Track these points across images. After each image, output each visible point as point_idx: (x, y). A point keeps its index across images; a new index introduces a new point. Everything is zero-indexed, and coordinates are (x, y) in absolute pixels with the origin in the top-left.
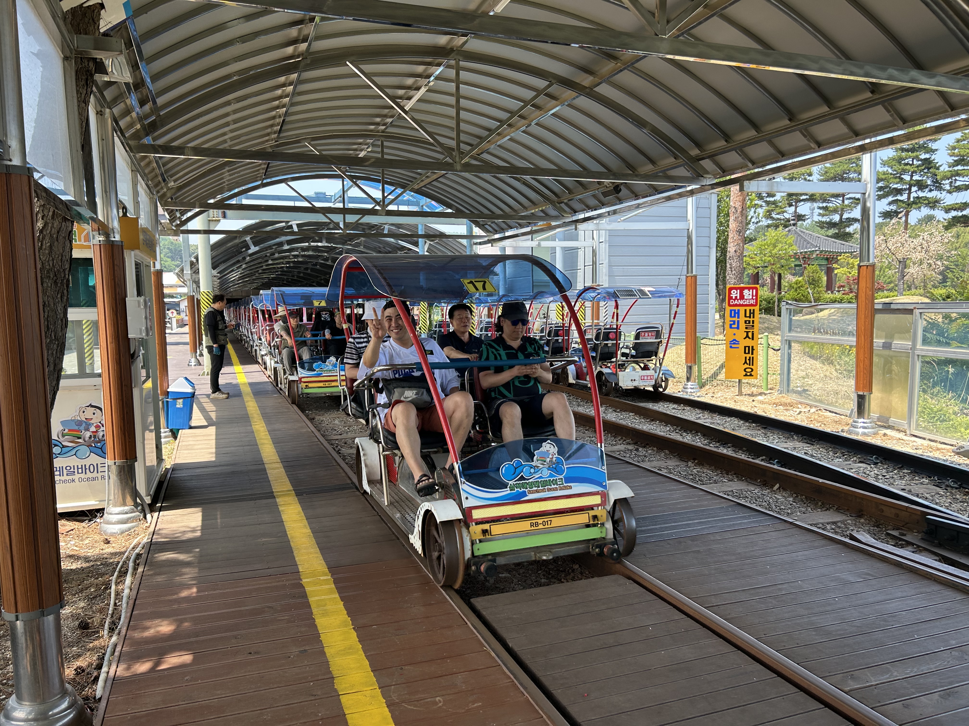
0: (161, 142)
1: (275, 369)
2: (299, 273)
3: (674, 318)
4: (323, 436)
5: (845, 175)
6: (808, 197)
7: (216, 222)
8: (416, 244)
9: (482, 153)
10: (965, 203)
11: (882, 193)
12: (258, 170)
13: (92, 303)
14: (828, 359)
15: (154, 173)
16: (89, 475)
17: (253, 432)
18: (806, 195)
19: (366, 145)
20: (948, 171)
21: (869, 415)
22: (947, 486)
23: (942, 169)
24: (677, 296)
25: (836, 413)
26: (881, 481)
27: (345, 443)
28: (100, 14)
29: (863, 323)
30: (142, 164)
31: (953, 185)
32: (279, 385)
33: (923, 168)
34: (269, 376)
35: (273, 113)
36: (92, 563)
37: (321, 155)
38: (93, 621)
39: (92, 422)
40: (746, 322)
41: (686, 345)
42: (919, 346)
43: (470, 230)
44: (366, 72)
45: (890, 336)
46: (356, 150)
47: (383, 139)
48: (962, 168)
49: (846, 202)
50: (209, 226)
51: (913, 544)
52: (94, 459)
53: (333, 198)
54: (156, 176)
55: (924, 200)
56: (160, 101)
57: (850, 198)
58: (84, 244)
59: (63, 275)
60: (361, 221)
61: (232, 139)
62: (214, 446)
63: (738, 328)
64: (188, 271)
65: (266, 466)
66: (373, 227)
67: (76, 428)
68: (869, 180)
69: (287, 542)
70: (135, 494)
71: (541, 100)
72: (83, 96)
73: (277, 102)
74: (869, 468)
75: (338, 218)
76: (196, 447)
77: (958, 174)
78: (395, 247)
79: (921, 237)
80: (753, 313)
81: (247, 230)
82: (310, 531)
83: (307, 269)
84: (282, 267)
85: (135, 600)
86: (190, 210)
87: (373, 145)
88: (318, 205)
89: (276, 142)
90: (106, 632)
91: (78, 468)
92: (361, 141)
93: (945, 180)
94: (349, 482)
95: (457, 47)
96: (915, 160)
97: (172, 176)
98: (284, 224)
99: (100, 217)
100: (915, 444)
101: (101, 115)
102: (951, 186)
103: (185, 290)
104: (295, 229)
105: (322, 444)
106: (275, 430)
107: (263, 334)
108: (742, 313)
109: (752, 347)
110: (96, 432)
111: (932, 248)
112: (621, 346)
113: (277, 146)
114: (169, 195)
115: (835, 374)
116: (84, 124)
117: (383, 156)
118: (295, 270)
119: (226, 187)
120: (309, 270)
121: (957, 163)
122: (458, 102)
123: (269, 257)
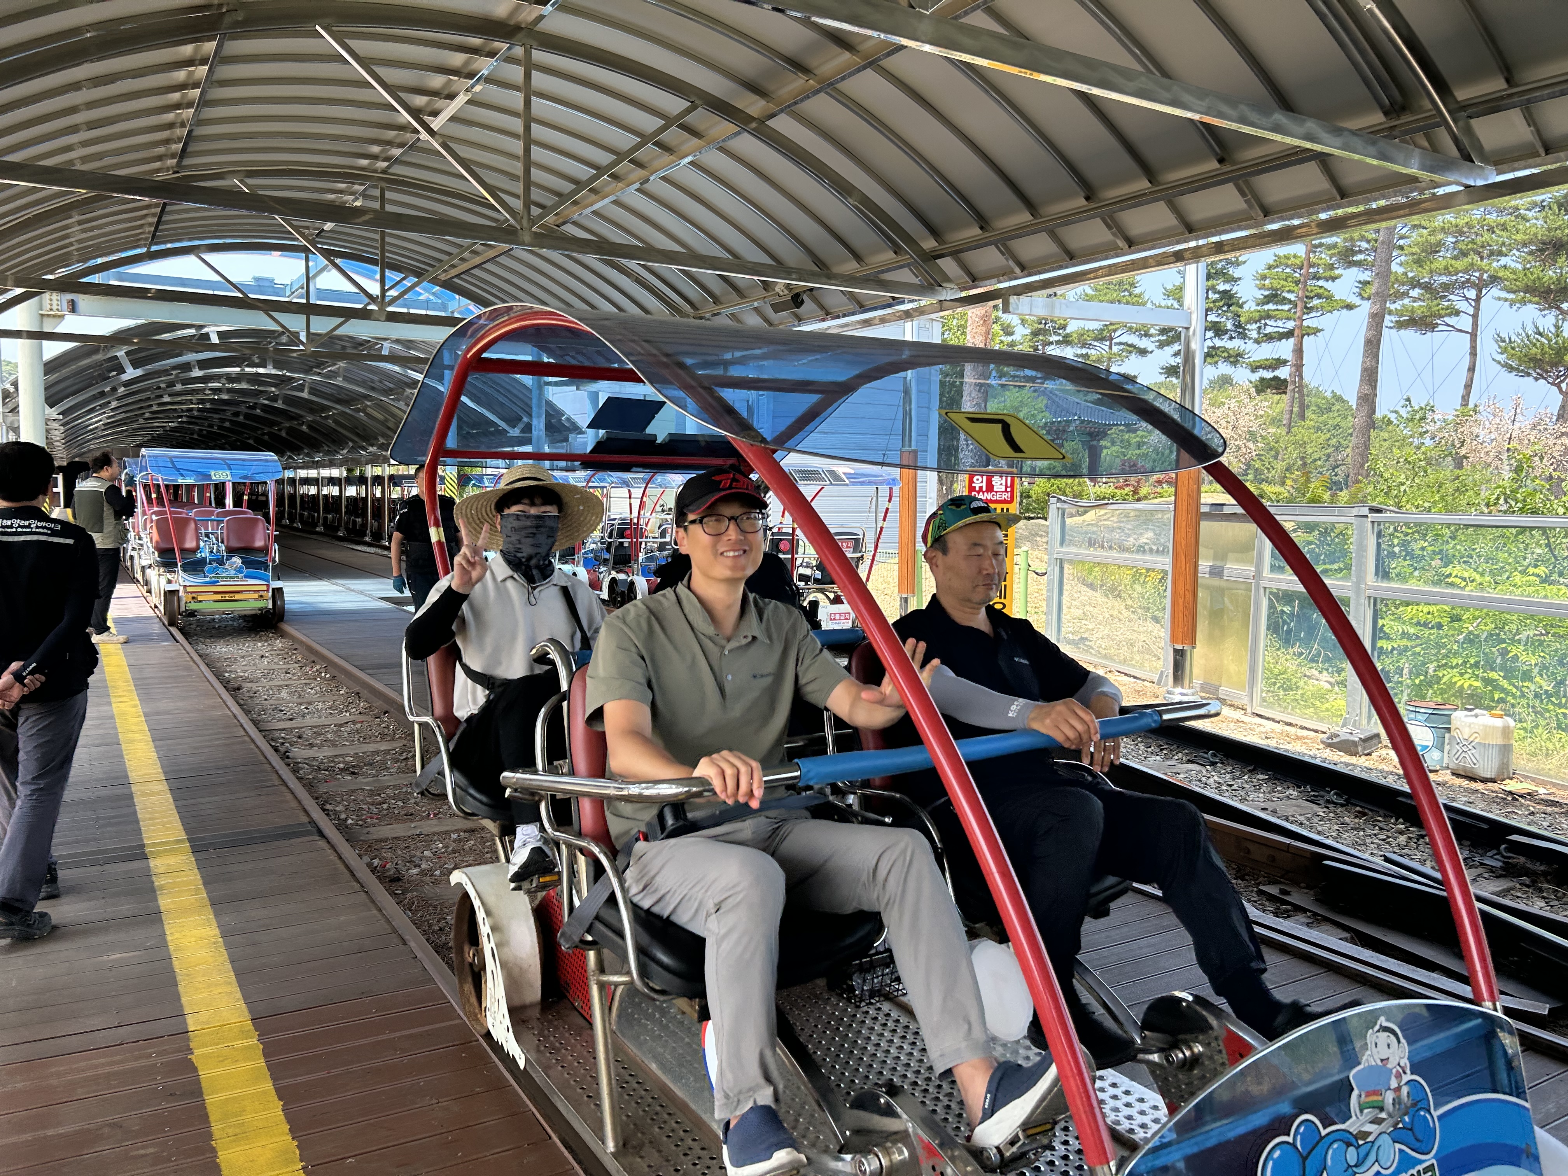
2: (223, 420)
3: (884, 520)
4: (255, 723)
7: (56, 320)
9: (564, 223)
10: (1278, 359)
11: (1165, 338)
12: (141, 226)
14: (1113, 589)
17: (112, 717)
19: (351, 194)
20: (1255, 311)
21: (1191, 682)
22: (1328, 802)
23: (1246, 307)
24: (888, 484)
25: (1135, 677)
26: (1227, 794)
27: (300, 737)
29: (1184, 535)
31: (1261, 331)
33: (1221, 303)
35: (170, 117)
41: (900, 563)
42: (1266, 572)
44: (361, 54)
45: (1222, 555)
47: (384, 185)
48: (1275, 307)
49: (1115, 349)
50: (41, 326)
51: (1304, 910)
53: (288, 289)
55: (1223, 352)
57: (1120, 344)
60: (338, 332)
61: (85, 160)
65: (134, 788)
66: (361, 345)
68: (1194, 308)
71: (673, 135)
73: (177, 95)
74: (1205, 773)
75: (295, 323)
77: (1268, 316)
78: (401, 381)
79: (1227, 406)
81: (119, 338)
82: (217, 931)
83: (237, 414)
84: (191, 410)
87: (364, 195)
88: (255, 295)
89: (174, 173)
93: (1251, 324)
94: (305, 819)
95: (528, 24)
98: (192, 331)
100: (1262, 729)
102: (1259, 333)
104: (215, 339)
105: (253, 741)
106: (158, 713)
111: (1241, 423)
112: (798, 562)
113: (179, 180)
115: (1125, 612)
117: (383, 206)
118: (215, 416)
119: (75, 253)
120: (241, 417)
121: (1268, 299)
122: (527, 128)
123: (164, 389)
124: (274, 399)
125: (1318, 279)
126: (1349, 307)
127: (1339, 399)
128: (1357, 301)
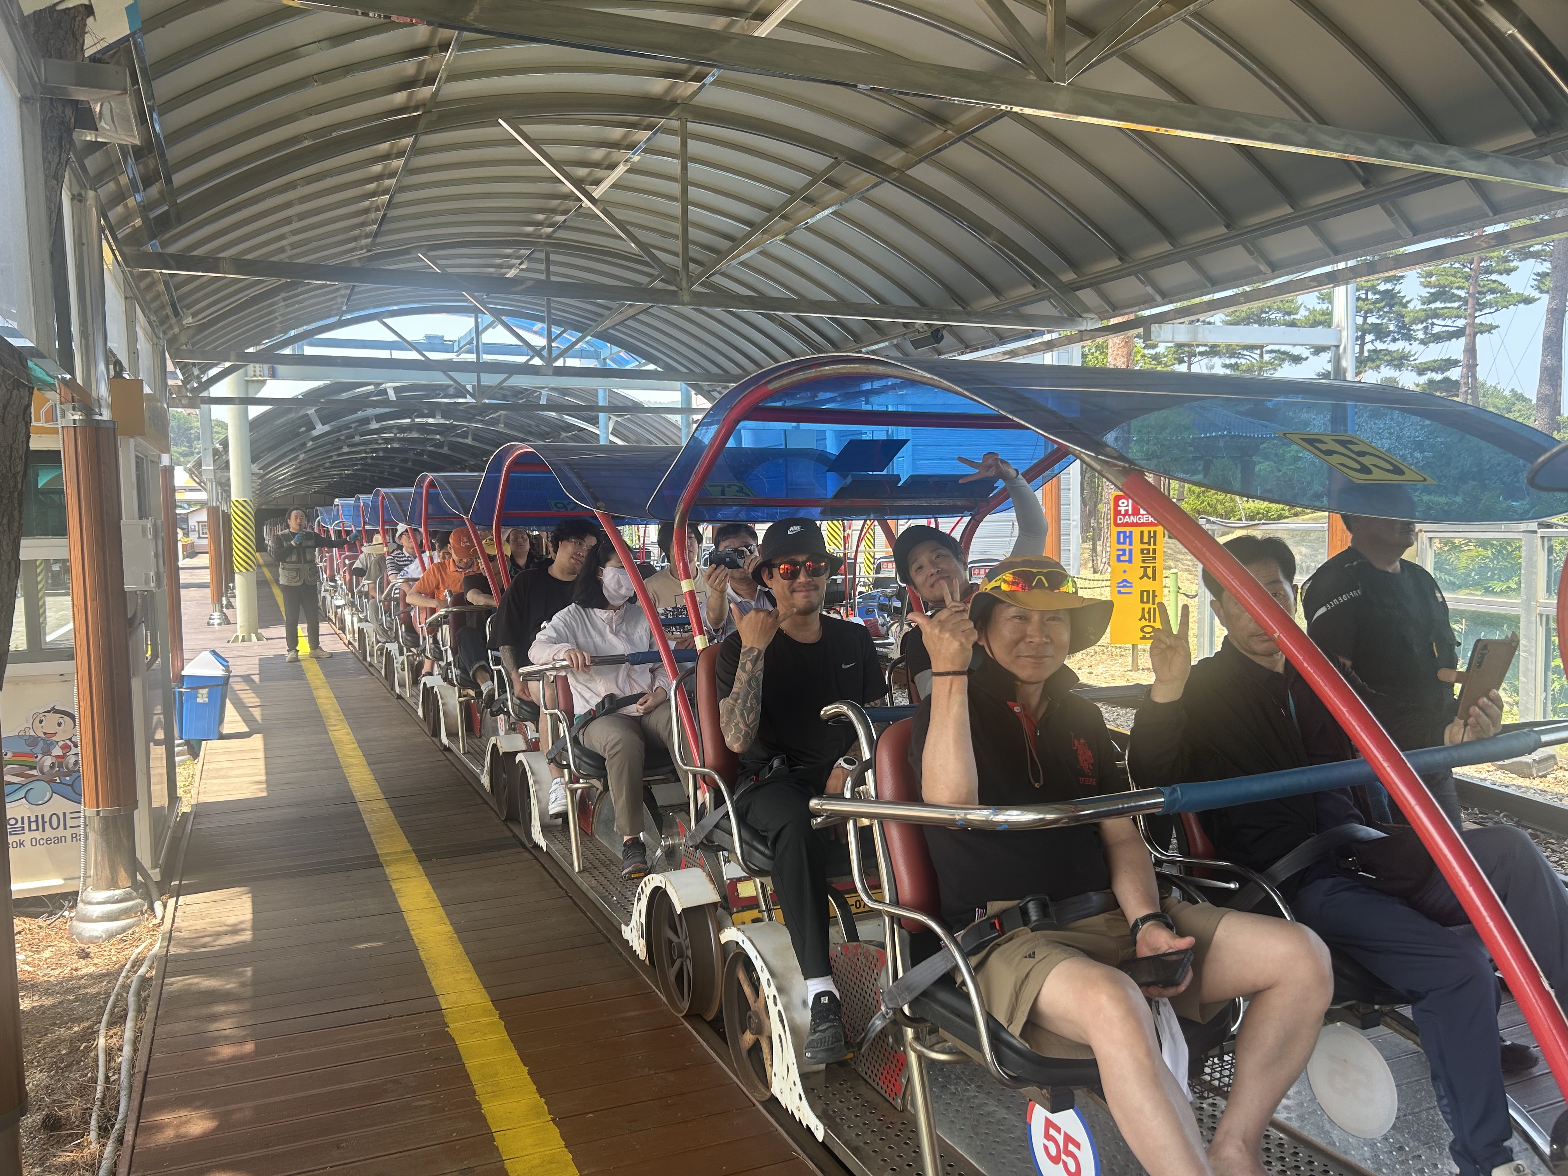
0: (173, 249)
1: (361, 631)
2: (392, 467)
5: (1264, 315)
6: (1207, 349)
7: (259, 385)
8: (594, 421)
10: (1449, 360)
12: (335, 298)
13: (61, 531)
15: (158, 302)
16: (50, 833)
17: (331, 744)
18: (1206, 345)
19: (517, 258)
20: (1421, 310)
23: (1411, 306)
28: (85, 25)
30: (142, 285)
31: (1428, 331)
32: (369, 659)
33: (1382, 304)
34: (350, 643)
35: (367, 203)
36: (58, 998)
37: (445, 274)
38: (68, 1113)
39: (55, 738)
40: (1142, 550)
43: (687, 399)
44: (532, 136)
46: (500, 266)
47: (549, 249)
48: (1443, 305)
49: (1267, 357)
50: (247, 391)
52: (59, 805)
53: (456, 345)
54: (163, 307)
55: (1385, 355)
56: (179, 179)
57: (1272, 352)
58: (45, 425)
59: (12, 484)
60: (506, 384)
61: (293, 246)
62: (263, 771)
63: (1130, 561)
64: (208, 466)
65: (360, 806)
66: (523, 393)
67: (27, 749)
68: (1344, 324)
69: (412, 950)
70: (134, 866)
71: (819, 189)
72: (53, 166)
73: (373, 186)
75: (466, 378)
76: (233, 773)
77: (1435, 314)
78: (556, 425)
80: (1155, 537)
81: (310, 397)
82: (450, 928)
83: (405, 460)
84: (365, 458)
85: (146, 1074)
86: (215, 365)
87: (531, 259)
88: (433, 356)
89: (369, 251)
90: (93, 1136)
91: (30, 822)
92: (510, 251)
93: (1417, 324)
95: (684, 99)
96: (1369, 293)
97: (188, 307)
98: (372, 387)
99: (79, 381)
101: (80, 201)
102: (1425, 333)
103: (203, 496)
104: (392, 396)
106: (368, 740)
107: (339, 573)
108: (1136, 537)
109: (1154, 592)
110: (64, 756)
113: (370, 259)
114: (183, 339)
116: (54, 216)
117: (548, 277)
118: (385, 463)
119: (279, 326)
120: (410, 463)
121: (1434, 298)
122: (685, 191)
123: (344, 441)
124: (440, 445)
125: (1491, 273)
126: (1528, 301)
127: (1520, 398)
128: (1536, 294)
